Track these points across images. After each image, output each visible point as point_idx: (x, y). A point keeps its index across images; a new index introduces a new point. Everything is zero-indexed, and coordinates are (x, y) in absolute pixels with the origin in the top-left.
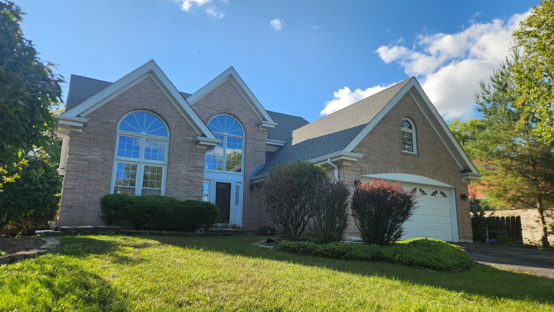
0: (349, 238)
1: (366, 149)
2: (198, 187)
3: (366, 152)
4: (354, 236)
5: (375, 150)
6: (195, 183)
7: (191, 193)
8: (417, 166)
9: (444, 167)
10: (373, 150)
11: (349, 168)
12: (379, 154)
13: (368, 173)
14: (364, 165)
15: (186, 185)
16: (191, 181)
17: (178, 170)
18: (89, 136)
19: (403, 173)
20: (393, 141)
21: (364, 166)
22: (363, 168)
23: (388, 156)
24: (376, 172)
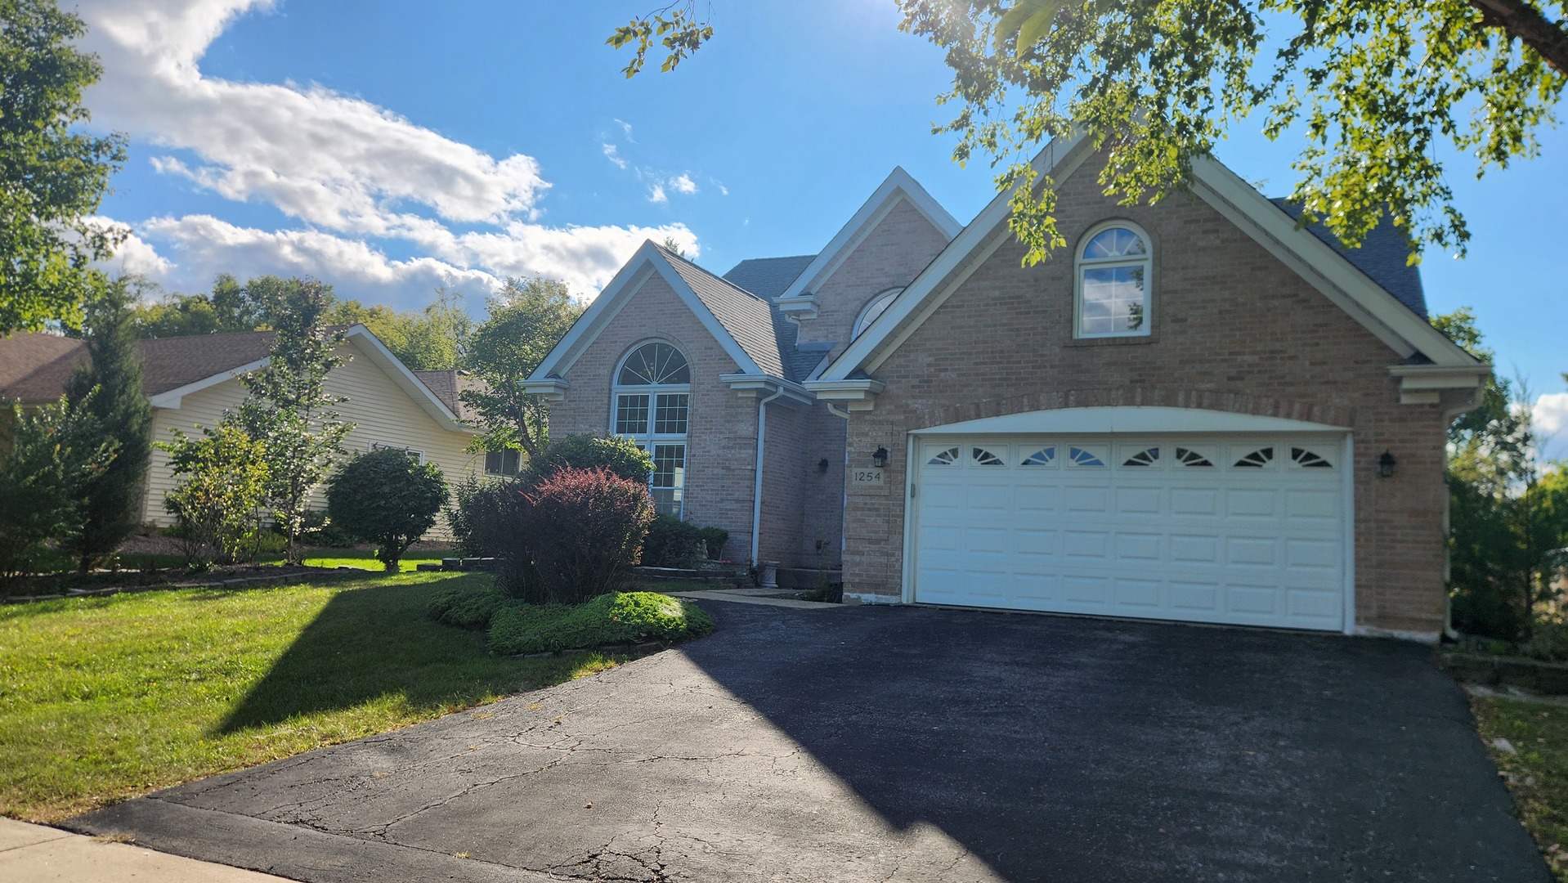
0: (853, 596)
1: (930, 356)
2: (741, 479)
3: (929, 365)
4: (870, 593)
5: (960, 354)
6: (737, 472)
7: (727, 495)
8: (1140, 375)
9: (1292, 358)
10: (956, 354)
11: (868, 417)
12: (976, 364)
13: (927, 422)
14: (920, 401)
15: (718, 479)
16: (728, 468)
17: (704, 448)
18: (573, 405)
19: (1067, 405)
20: (1035, 312)
21: (917, 404)
22: (914, 411)
23: (1008, 362)
24: (958, 419)
